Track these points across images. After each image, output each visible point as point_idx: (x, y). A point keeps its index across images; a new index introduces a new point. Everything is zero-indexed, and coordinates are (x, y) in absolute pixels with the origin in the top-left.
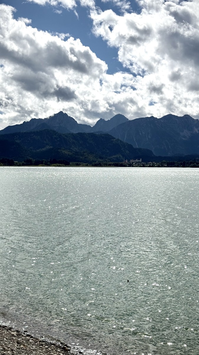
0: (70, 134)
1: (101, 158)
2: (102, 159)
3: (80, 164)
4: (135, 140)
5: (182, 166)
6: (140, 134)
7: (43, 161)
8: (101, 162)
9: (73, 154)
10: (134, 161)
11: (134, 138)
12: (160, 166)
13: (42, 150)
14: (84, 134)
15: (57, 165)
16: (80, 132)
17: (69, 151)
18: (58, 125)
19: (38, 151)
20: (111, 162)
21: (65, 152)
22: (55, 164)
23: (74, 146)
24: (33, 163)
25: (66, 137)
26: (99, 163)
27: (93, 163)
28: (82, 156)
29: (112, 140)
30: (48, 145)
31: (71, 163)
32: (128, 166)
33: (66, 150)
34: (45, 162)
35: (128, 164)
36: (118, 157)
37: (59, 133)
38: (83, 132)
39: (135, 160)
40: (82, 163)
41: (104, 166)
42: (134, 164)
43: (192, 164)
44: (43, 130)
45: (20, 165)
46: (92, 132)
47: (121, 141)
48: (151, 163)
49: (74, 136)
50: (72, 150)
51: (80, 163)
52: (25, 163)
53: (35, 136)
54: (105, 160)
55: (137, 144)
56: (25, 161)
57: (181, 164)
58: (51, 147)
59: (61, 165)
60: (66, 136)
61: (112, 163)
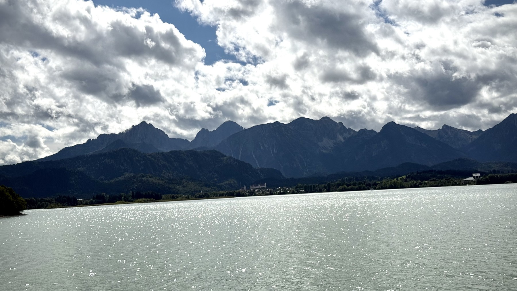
0: (159, 154)
1: (206, 186)
2: (209, 188)
3: (177, 197)
4: (254, 157)
5: (325, 190)
6: (262, 147)
7: (121, 196)
8: (207, 191)
9: (165, 182)
10: (255, 187)
11: (253, 154)
12: (295, 192)
13: (118, 180)
14: (180, 152)
15: (144, 201)
16: (173, 150)
17: (160, 179)
18: (140, 142)
19: (112, 181)
20: (222, 190)
21: (152, 181)
22: (140, 200)
23: (165, 171)
24: (107, 199)
25: (153, 159)
26: (205, 194)
27: (197, 194)
28: (178, 185)
29: (222, 158)
30: (127, 172)
31: (163, 197)
32: (249, 196)
33: (154, 178)
34: (125, 197)
35: (248, 192)
36: (232, 182)
37: (142, 153)
38: (177, 150)
39: (257, 185)
40: (179, 195)
41: (214, 196)
42: (257, 192)
43: (340, 187)
44: (118, 150)
45: (87, 204)
46: (191, 149)
47: (235, 160)
48: (280, 189)
49: (165, 156)
50: (163, 177)
51: (177, 195)
52: (94, 201)
53: (106, 160)
54: (214, 189)
55: (257, 162)
56: (94, 198)
57: (325, 187)
58: (132, 175)
59: (149, 199)
60: (152, 157)
61: (225, 192)
